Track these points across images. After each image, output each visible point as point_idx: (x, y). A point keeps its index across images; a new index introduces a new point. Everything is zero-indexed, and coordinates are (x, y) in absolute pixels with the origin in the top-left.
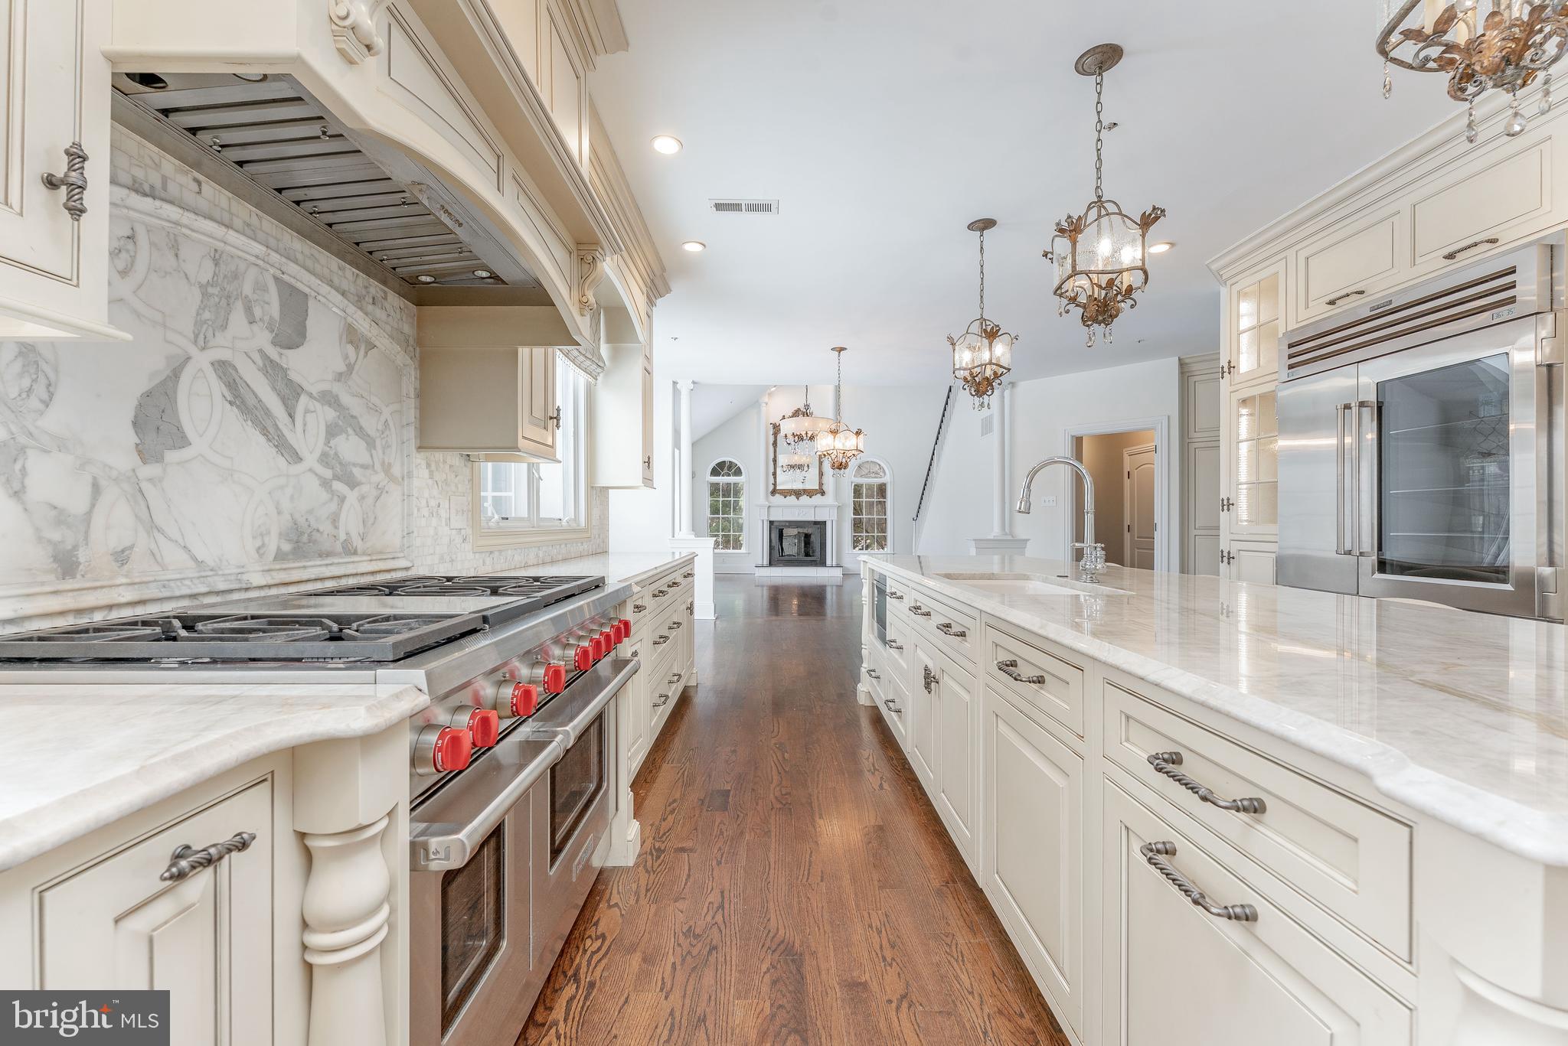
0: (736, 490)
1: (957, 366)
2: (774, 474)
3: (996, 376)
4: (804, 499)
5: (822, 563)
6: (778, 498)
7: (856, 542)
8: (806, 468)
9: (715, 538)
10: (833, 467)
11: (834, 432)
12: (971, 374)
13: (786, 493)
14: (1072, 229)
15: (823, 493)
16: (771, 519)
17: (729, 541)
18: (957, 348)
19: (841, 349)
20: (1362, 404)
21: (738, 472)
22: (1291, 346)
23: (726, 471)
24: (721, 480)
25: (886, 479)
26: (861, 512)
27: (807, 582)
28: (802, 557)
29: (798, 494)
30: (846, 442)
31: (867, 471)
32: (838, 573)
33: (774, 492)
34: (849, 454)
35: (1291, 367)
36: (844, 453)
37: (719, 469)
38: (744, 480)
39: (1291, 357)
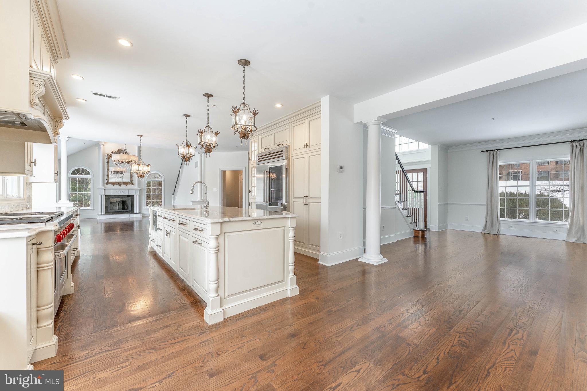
0: (87, 181)
1: (179, 153)
2: (108, 175)
3: (190, 157)
4: (123, 187)
5: (132, 212)
6: (110, 186)
7: (147, 204)
8: (124, 173)
9: (74, 202)
10: (138, 176)
11: (139, 165)
12: (183, 156)
13: (114, 184)
14: (201, 132)
15: (132, 184)
16: (106, 194)
17: (82, 203)
18: (179, 148)
19: (141, 136)
20: (267, 172)
21: (88, 173)
22: (258, 157)
23: (80, 172)
24: (78, 177)
25: (162, 180)
26: (150, 192)
27: (124, 220)
28: (121, 210)
29: (120, 184)
30: (144, 168)
31: (153, 177)
32: (140, 216)
33: (108, 183)
34: (145, 172)
35: (258, 161)
36: (143, 172)
37: (76, 172)
38: (91, 177)
39: (258, 159)
